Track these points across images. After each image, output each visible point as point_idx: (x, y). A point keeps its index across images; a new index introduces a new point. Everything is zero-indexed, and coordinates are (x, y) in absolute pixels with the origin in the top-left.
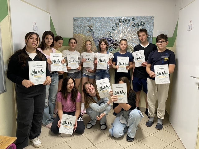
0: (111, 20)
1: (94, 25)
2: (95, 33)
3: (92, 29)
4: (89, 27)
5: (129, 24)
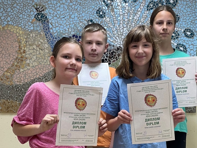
1: (50, 4)
2: (53, 25)
3: (44, 12)
4: (36, 10)
5: (140, 2)
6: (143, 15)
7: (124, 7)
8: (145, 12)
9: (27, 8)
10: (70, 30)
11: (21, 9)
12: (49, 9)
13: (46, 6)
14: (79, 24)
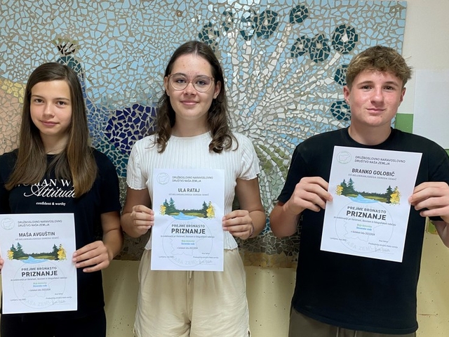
0: (179, 13)
1: (87, 38)
2: (94, 81)
3: (75, 56)
4: (60, 49)
5: (276, 39)
6: (281, 67)
7: (243, 49)
8: (287, 61)
9: (40, 46)
10: (128, 95)
11: (27, 47)
12: (85, 49)
13: (80, 43)
14: (146, 81)
